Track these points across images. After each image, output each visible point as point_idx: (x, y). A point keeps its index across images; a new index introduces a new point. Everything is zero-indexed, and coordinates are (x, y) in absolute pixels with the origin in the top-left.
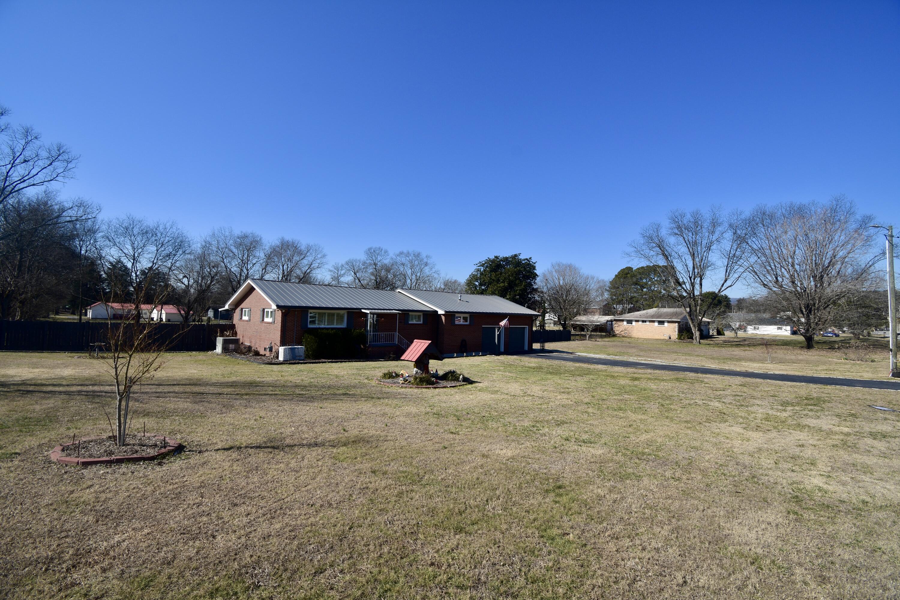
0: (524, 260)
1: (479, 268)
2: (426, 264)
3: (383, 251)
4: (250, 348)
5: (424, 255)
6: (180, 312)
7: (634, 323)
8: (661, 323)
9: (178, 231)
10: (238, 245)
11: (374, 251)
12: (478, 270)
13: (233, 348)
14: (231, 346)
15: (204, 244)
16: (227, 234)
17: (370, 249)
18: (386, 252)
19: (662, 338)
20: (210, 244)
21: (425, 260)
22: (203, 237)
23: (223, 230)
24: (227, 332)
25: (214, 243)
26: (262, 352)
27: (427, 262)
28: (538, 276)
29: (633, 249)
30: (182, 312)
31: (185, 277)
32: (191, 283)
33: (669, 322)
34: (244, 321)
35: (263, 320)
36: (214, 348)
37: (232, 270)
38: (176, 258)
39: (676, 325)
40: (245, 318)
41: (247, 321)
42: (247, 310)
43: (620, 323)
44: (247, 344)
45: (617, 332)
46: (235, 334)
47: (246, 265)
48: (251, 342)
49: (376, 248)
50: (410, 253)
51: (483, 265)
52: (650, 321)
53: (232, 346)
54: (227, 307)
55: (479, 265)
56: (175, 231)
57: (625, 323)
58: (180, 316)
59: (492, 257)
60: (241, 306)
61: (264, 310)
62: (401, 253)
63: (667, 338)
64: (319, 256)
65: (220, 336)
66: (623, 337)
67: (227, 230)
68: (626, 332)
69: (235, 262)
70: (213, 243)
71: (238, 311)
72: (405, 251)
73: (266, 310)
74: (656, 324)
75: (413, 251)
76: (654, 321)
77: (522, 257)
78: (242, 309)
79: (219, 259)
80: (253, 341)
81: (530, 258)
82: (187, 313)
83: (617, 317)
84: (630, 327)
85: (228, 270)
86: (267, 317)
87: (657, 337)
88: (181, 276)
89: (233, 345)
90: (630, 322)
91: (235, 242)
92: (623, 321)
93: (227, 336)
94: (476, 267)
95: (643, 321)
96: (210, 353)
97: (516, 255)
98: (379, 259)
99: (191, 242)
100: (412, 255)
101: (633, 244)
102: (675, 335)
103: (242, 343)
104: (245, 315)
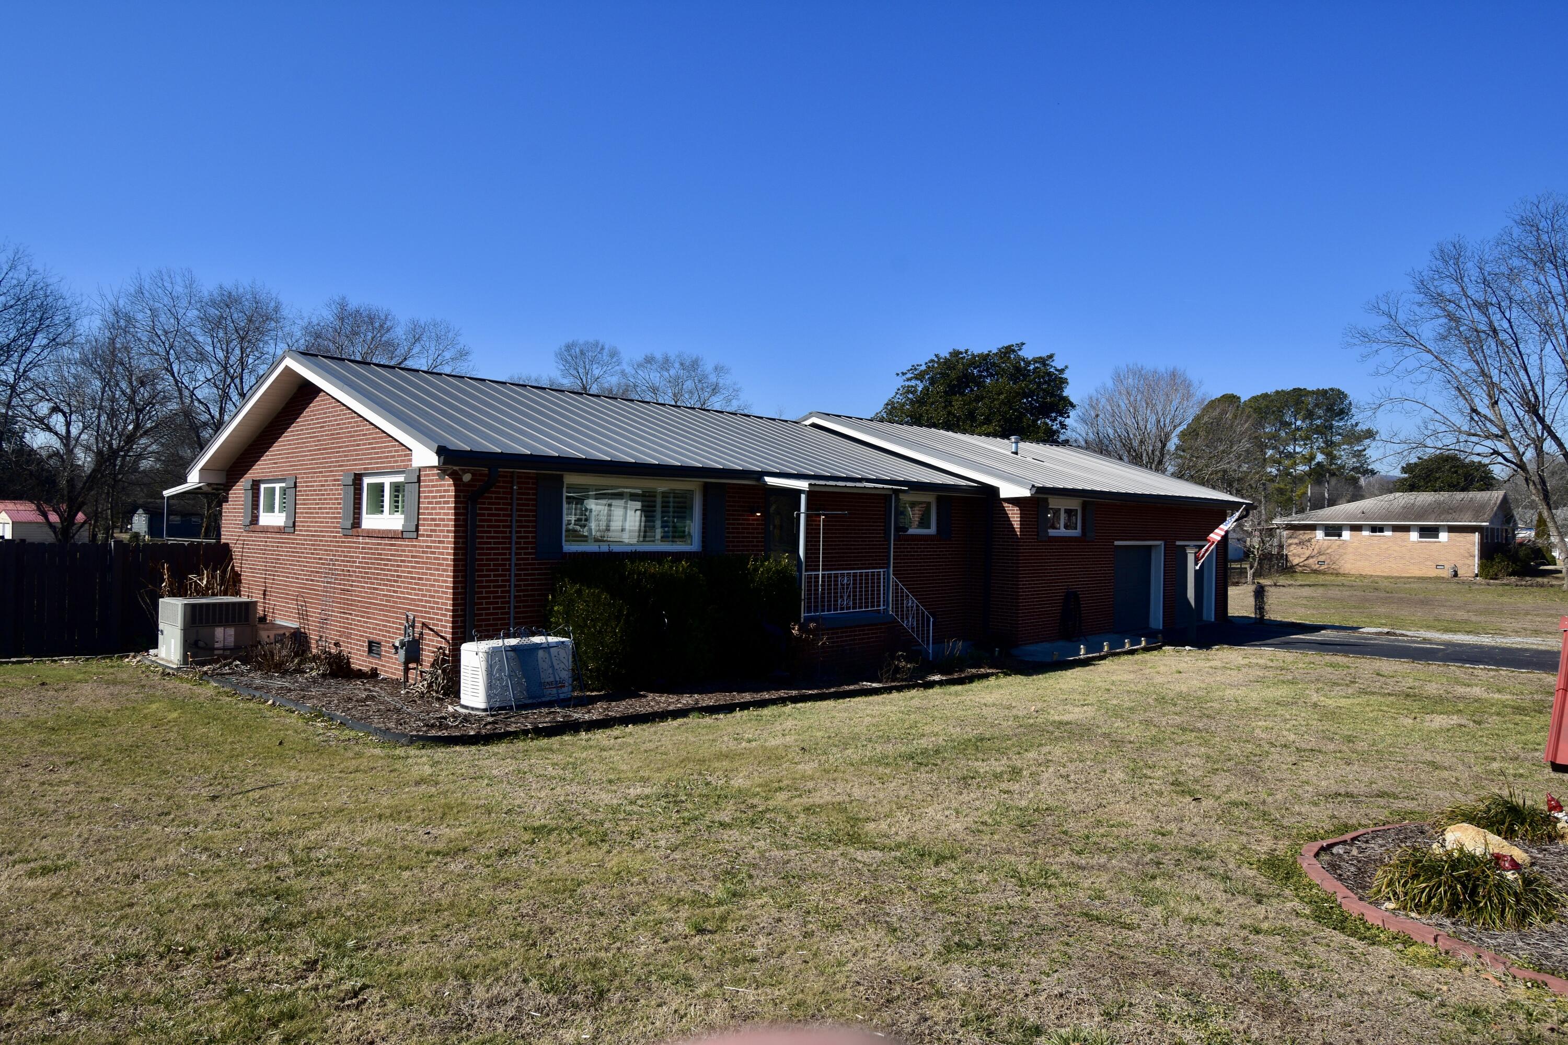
0: (1035, 361)
1: (913, 383)
2: (715, 390)
3: (605, 352)
4: (299, 639)
5: (708, 366)
6: (45, 515)
7: (1346, 535)
8: (1429, 532)
9: (34, 278)
10: (214, 325)
11: (582, 353)
12: (910, 390)
13: (231, 641)
14: (219, 632)
15: (111, 318)
16: (179, 289)
17: (568, 348)
18: (614, 354)
19: (1433, 573)
20: (129, 319)
21: (713, 378)
22: (111, 299)
23: (166, 278)
24: (200, 574)
25: (142, 318)
26: (360, 661)
27: (717, 384)
28: (1073, 406)
29: (1385, 320)
30: (54, 518)
31: (56, 409)
32: (74, 431)
33: (1451, 529)
34: (266, 530)
35: (357, 523)
36: (150, 640)
37: (199, 394)
38: (29, 357)
39: (1476, 536)
40: (272, 519)
41: (280, 530)
42: (277, 486)
43: (1305, 535)
44: (287, 621)
45: (1296, 561)
46: (233, 583)
47: (237, 381)
48: (303, 616)
49: (586, 343)
50: (672, 358)
51: (920, 377)
52: (1396, 529)
53: (224, 635)
54: (194, 479)
55: (909, 375)
56: (23, 277)
57: (1320, 534)
58: (47, 529)
59: (945, 354)
60: (256, 472)
61: (358, 479)
62: (649, 360)
63: (1447, 573)
64: (447, 355)
65: (173, 594)
66: (1315, 572)
67: (179, 280)
68: (1322, 558)
69: (204, 372)
70: (140, 316)
71: (239, 492)
72: (659, 356)
73: (367, 481)
74: (1414, 536)
75: (679, 356)
76: (1406, 529)
77: (1028, 353)
78: (256, 485)
79: (158, 363)
80: (315, 613)
81: (1051, 357)
82: (68, 520)
83: (1295, 519)
84: (1334, 546)
85: (186, 393)
86: (378, 507)
87: (1417, 573)
88: (43, 408)
89: (231, 631)
90: (1334, 531)
91: (205, 318)
92: (1313, 528)
93: (202, 593)
94: (900, 382)
95: (1374, 529)
96: (132, 661)
97: (1009, 350)
98: (597, 372)
99: (74, 309)
100: (677, 365)
101: (1384, 307)
102: (1472, 565)
103: (263, 619)
104: (270, 509)
